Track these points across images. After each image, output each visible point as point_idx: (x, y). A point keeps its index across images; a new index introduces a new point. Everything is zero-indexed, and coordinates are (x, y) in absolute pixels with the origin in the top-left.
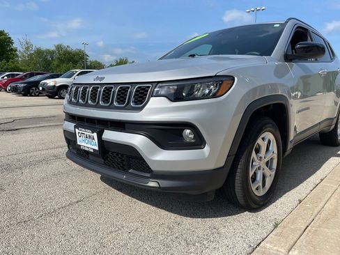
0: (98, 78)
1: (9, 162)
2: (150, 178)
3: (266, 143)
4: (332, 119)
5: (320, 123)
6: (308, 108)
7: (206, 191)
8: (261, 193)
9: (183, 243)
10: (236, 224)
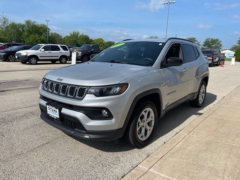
0: (59, 79)
1: (3, 117)
2: (86, 133)
3: (147, 113)
4: (194, 93)
5: (185, 97)
6: (175, 91)
7: (114, 139)
8: (144, 139)
9: (101, 166)
10: (129, 156)
